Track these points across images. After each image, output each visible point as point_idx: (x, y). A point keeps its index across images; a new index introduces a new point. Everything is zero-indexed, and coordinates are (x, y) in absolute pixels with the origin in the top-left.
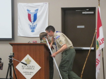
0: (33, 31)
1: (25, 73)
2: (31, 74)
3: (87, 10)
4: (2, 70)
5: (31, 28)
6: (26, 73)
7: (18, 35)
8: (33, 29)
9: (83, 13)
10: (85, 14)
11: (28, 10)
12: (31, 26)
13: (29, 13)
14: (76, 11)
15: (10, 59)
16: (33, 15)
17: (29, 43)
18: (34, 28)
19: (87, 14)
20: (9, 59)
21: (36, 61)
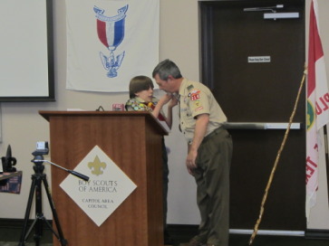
0: (112, 74)
1: (88, 203)
2: (105, 207)
3: (279, 6)
4: (18, 193)
5: (107, 64)
6: (90, 203)
7: (68, 87)
8: (112, 67)
9: (267, 16)
10: (272, 20)
11: (97, 10)
12: (105, 57)
13: (102, 19)
14: (245, 10)
15: (35, 163)
16: (113, 25)
17: (101, 110)
18: (117, 63)
19: (278, 20)
20: (32, 161)
21: (122, 166)
